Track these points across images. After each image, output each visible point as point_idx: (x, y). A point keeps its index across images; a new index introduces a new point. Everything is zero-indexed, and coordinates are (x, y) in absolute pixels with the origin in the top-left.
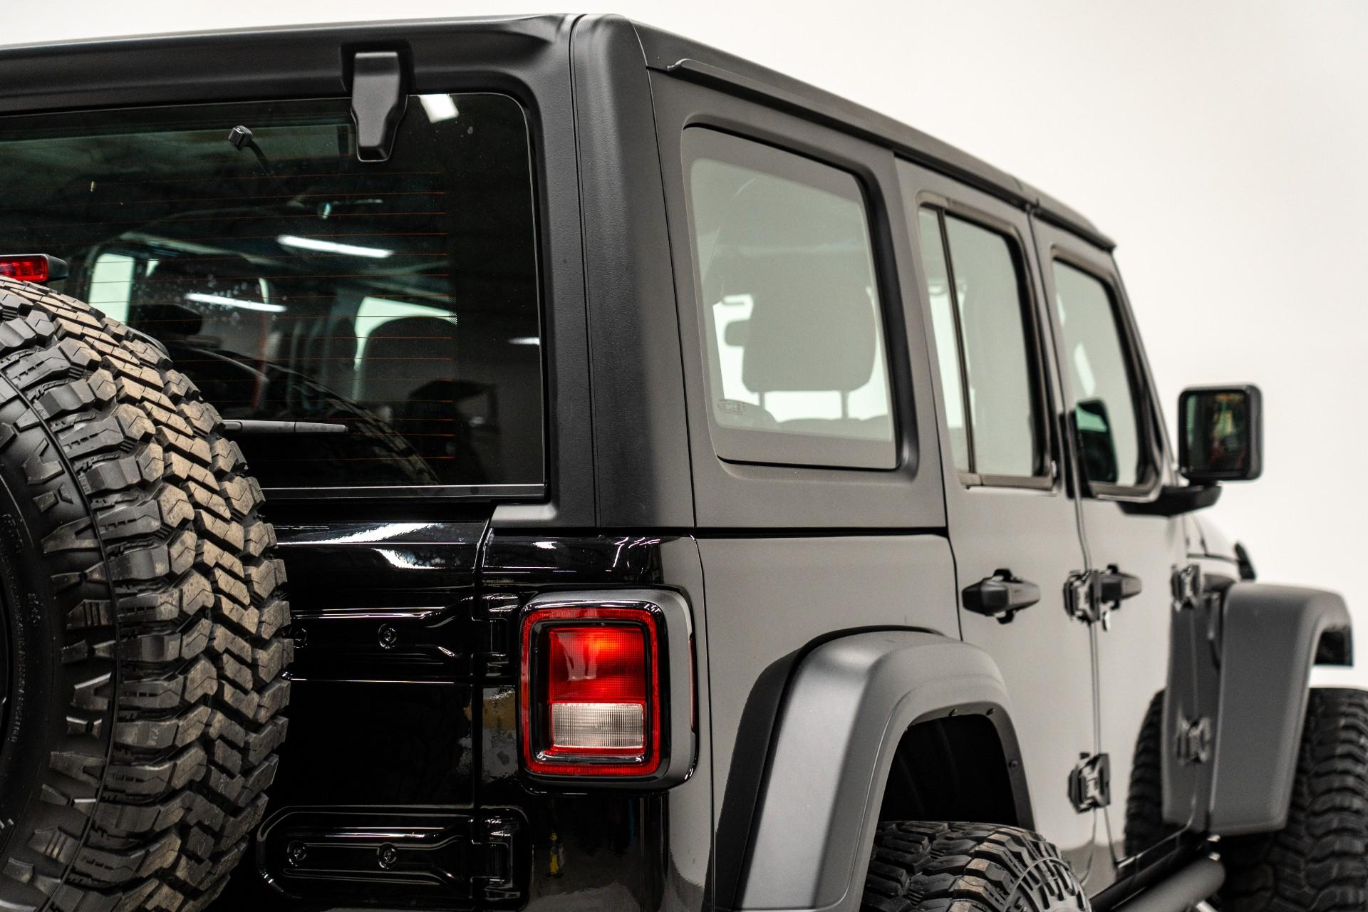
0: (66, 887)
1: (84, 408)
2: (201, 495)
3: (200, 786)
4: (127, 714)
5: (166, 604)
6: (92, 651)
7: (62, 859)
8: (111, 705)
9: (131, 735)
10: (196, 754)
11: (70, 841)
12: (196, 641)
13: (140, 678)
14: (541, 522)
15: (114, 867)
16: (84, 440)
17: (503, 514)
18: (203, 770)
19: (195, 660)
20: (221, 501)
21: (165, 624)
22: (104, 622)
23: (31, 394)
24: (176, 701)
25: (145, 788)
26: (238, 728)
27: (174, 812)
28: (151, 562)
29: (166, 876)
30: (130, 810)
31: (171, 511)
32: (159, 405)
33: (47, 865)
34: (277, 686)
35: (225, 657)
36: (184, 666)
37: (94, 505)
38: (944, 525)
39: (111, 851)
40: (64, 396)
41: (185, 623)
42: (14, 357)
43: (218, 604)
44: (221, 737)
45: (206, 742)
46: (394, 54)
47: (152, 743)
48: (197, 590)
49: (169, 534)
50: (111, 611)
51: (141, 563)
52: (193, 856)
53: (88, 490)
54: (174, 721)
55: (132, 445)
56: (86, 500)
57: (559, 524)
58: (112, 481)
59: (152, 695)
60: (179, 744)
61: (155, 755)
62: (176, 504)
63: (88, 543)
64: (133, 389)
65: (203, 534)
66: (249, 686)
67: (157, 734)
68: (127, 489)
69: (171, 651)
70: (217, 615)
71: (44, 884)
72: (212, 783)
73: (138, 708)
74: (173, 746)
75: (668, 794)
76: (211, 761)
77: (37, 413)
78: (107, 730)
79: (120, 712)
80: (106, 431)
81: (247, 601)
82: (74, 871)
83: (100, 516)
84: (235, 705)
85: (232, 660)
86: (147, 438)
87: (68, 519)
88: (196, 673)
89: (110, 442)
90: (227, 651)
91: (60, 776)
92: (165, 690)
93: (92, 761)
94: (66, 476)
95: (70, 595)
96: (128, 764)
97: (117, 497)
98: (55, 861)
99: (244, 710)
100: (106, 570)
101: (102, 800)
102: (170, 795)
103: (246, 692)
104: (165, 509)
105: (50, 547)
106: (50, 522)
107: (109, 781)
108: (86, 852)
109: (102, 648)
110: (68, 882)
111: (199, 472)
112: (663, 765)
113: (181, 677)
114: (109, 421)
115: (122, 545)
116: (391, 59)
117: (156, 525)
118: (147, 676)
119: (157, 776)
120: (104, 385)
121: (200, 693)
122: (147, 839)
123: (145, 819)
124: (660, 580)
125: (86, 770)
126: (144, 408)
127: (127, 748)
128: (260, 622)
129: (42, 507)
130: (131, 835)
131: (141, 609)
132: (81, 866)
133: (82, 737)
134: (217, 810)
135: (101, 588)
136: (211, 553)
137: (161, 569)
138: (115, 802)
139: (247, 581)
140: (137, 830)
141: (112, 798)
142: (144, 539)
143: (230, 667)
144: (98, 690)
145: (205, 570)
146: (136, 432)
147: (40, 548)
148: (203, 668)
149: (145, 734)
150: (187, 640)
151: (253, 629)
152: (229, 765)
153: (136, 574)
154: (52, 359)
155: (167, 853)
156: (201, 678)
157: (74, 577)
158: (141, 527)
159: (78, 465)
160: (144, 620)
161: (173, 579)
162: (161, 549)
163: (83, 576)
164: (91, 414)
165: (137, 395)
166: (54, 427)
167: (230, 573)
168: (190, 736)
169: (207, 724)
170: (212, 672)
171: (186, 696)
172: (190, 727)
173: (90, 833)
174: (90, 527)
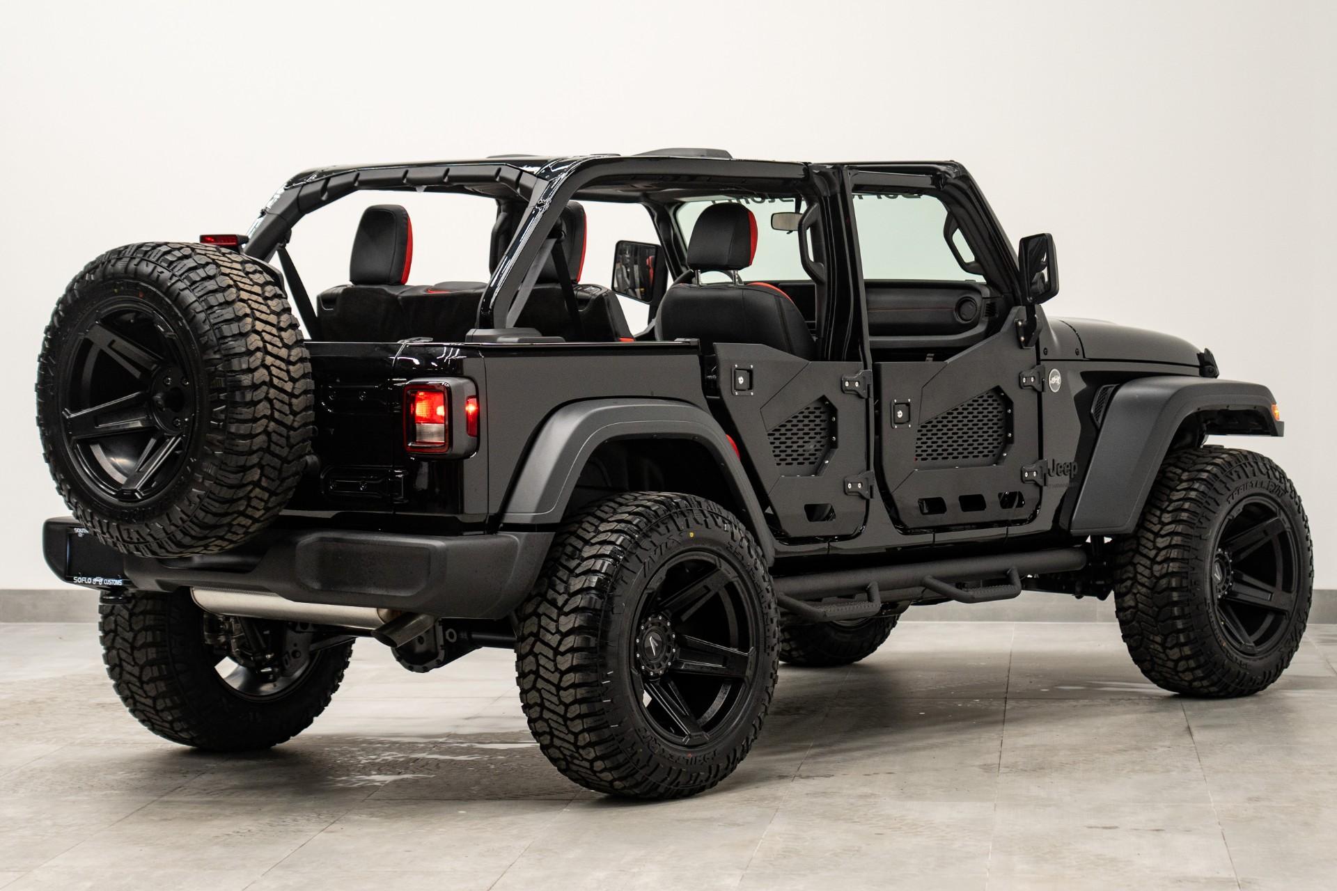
1: (220, 304)
2: (267, 337)
3: (267, 450)
4: (232, 420)
5: (246, 380)
6: (219, 397)
7: (212, 474)
8: (226, 417)
9: (233, 429)
10: (263, 438)
12: (260, 394)
15: (233, 479)
18: (266, 444)
19: (260, 401)
20: (278, 339)
21: (246, 387)
22: (223, 386)
23: (201, 299)
24: (250, 417)
25: (240, 449)
26: (282, 428)
27: (255, 459)
28: (240, 364)
29: (257, 484)
30: (234, 456)
33: (207, 476)
35: (275, 401)
36: (254, 403)
37: (221, 341)
40: (212, 300)
41: (255, 387)
42: (198, 284)
43: (271, 380)
45: (266, 432)
47: (242, 432)
48: (261, 375)
49: (250, 353)
50: (225, 381)
51: (236, 364)
52: (268, 478)
53: (218, 336)
55: (238, 319)
56: (218, 339)
59: (241, 414)
60: (253, 433)
61: (244, 437)
62: (254, 341)
63: (218, 356)
64: (244, 295)
65: (267, 353)
66: (288, 412)
67: (243, 429)
68: (234, 336)
69: (248, 397)
70: (271, 384)
71: (207, 483)
72: (272, 449)
74: (251, 434)
76: (270, 440)
77: (203, 307)
79: (230, 420)
80: (228, 313)
81: (287, 379)
82: (217, 479)
83: (223, 346)
84: (281, 419)
85: (278, 402)
86: (246, 315)
87: (212, 347)
88: (260, 406)
90: (276, 398)
91: (210, 443)
92: (246, 413)
93: (220, 438)
94: (212, 331)
95: (211, 375)
96: (234, 439)
97: (230, 339)
98: (210, 475)
99: (286, 422)
100: (223, 367)
101: (225, 452)
102: (251, 453)
103: (286, 415)
104: (248, 344)
105: (205, 357)
106: (205, 347)
108: (221, 472)
109: (222, 396)
110: (215, 483)
111: (268, 328)
114: (230, 309)
115: (230, 357)
117: (243, 349)
119: (245, 444)
120: (232, 294)
121: (262, 414)
122: (244, 469)
123: (241, 460)
124: (462, 373)
125: (218, 441)
126: (247, 304)
127: (232, 433)
128: (294, 388)
129: (203, 342)
130: (237, 467)
132: (219, 477)
133: (216, 429)
134: (277, 460)
136: (269, 360)
137: (244, 366)
138: (229, 453)
139: (288, 372)
141: (228, 452)
142: (240, 355)
143: (277, 405)
144: (222, 411)
146: (241, 314)
147: (202, 357)
148: (264, 404)
149: (238, 429)
150: (255, 394)
151: (290, 390)
152: (280, 443)
153: (234, 369)
154: (211, 285)
155: (255, 475)
156: (263, 409)
157: (213, 369)
158: (237, 350)
159: (216, 326)
160: (238, 386)
161: (250, 371)
162: (245, 359)
163: (216, 369)
164: (224, 306)
165: (246, 298)
166: (209, 312)
167: (279, 368)
168: (259, 430)
169: (267, 426)
170: (268, 406)
171: (256, 415)
172: (259, 427)
173: (222, 465)
174: (219, 350)
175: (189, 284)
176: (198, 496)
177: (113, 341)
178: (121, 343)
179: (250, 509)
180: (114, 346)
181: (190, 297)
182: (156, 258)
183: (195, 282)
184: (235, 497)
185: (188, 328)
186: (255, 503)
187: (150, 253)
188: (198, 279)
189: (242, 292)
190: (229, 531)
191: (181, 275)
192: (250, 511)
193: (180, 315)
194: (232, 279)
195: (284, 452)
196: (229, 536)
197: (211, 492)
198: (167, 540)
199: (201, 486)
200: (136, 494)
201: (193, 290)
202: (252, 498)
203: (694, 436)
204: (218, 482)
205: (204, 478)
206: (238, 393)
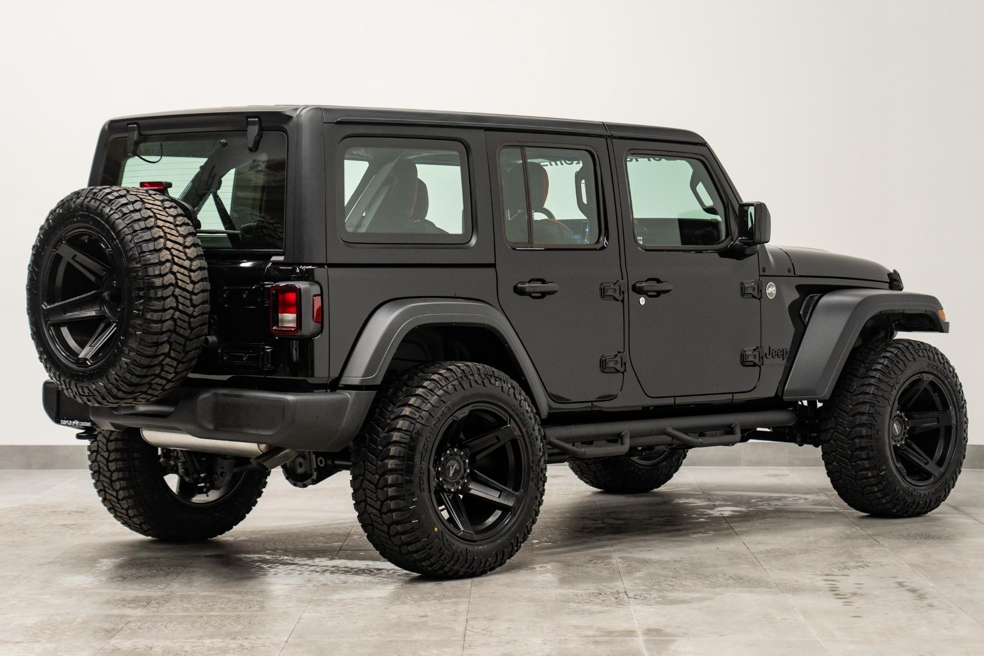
0: (137, 356)
1: (142, 229)
2: (175, 252)
3: (174, 331)
4: (148, 310)
5: (158, 282)
6: (139, 294)
7: (135, 347)
8: (144, 308)
9: (149, 316)
10: (171, 323)
11: (136, 343)
12: (168, 292)
13: (151, 301)
14: (280, 261)
15: (149, 351)
16: (140, 238)
17: (274, 258)
18: (173, 327)
19: (168, 297)
20: (183, 254)
21: (158, 287)
22: (142, 286)
23: (129, 226)
24: (161, 308)
25: (152, 330)
26: (185, 316)
27: (164, 338)
28: (154, 271)
29: (167, 355)
30: (150, 336)
31: (163, 257)
32: (169, 228)
34: (202, 306)
35: (179, 297)
36: (164, 299)
37: (142, 255)
38: (494, 262)
39: (147, 346)
40: (136, 226)
41: (164, 287)
42: (127, 215)
43: (177, 282)
44: (179, 318)
45: (172, 318)
46: (257, 119)
47: (155, 318)
48: (170, 278)
49: (161, 263)
50: (144, 283)
51: (152, 271)
52: (175, 350)
53: (139, 251)
54: (161, 313)
55: (155, 239)
56: (140, 254)
57: (285, 262)
58: (145, 249)
59: (154, 306)
60: (163, 319)
61: (157, 322)
62: (165, 255)
63: (138, 266)
64: (160, 223)
65: (175, 263)
66: (189, 305)
67: (156, 316)
68: (150, 251)
69: (159, 294)
70: (176, 285)
71: (132, 354)
72: (177, 331)
73: (150, 309)
74: (161, 320)
75: (313, 339)
76: (176, 324)
77: (130, 231)
78: (143, 314)
79: (146, 310)
80: (147, 235)
81: (189, 282)
82: (138, 351)
83: (142, 258)
84: (184, 310)
85: (181, 298)
86: (160, 237)
87: (135, 259)
88: (168, 301)
89: (147, 239)
90: (180, 295)
91: (134, 327)
92: (157, 305)
93: (140, 322)
94: (135, 248)
95: (136, 278)
96: (149, 324)
97: (148, 253)
98: (133, 348)
99: (188, 312)
100: (142, 273)
101: (143, 333)
102: (162, 333)
103: (188, 307)
104: (161, 257)
105: (131, 266)
106: (131, 259)
107: (144, 328)
108: (141, 346)
109: (141, 293)
110: (137, 354)
111: (176, 246)
112: (300, 331)
113: (163, 302)
114: (149, 233)
115: (147, 266)
116: (256, 121)
117: (157, 261)
118: (154, 300)
119: (157, 327)
120: (151, 222)
121: (170, 306)
122: (158, 344)
123: (155, 338)
124: (312, 279)
125: (139, 325)
126: (162, 229)
127: (148, 319)
128: (194, 288)
129: (129, 255)
130: (152, 343)
131: (150, 283)
132: (140, 350)
133: (137, 316)
134: (182, 339)
135: (141, 277)
136: (175, 268)
137: (157, 272)
138: (146, 333)
139: (190, 277)
140: (153, 341)
141: (146, 332)
142: (154, 264)
143: (181, 300)
144: (141, 304)
145: (174, 274)
146: (156, 236)
147: (128, 266)
148: (171, 299)
149: (152, 316)
150: (164, 292)
151: (191, 290)
152: (183, 326)
153: (150, 274)
154: (136, 216)
155: (166, 348)
156: (171, 302)
158: (152, 261)
159: (138, 245)
160: (152, 286)
161: (161, 275)
162: (158, 267)
163: (137, 274)
164: (144, 231)
165: (161, 225)
166: (134, 234)
167: (183, 274)
168: (167, 317)
169: (173, 315)
170: (174, 300)
171: (165, 307)
172: (167, 315)
173: (141, 341)
174: (140, 261)
175: (121, 215)
176: (126, 363)
177: (75, 256)
178: (81, 257)
179: (163, 373)
180: (76, 259)
181: (121, 224)
182: (101, 197)
183: (125, 214)
184: (151, 364)
185: (120, 246)
186: (166, 368)
187: (97, 194)
188: (128, 212)
189: (158, 221)
190: (150, 388)
191: (117, 209)
192: (163, 375)
193: (115, 237)
194: (152, 212)
195: (187, 333)
196: (150, 391)
197: (134, 360)
198: (107, 394)
199: (128, 356)
200: (88, 362)
201: (124, 219)
202: (164, 365)
203: (484, 325)
204: (139, 354)
205: (129, 351)
206: (152, 291)
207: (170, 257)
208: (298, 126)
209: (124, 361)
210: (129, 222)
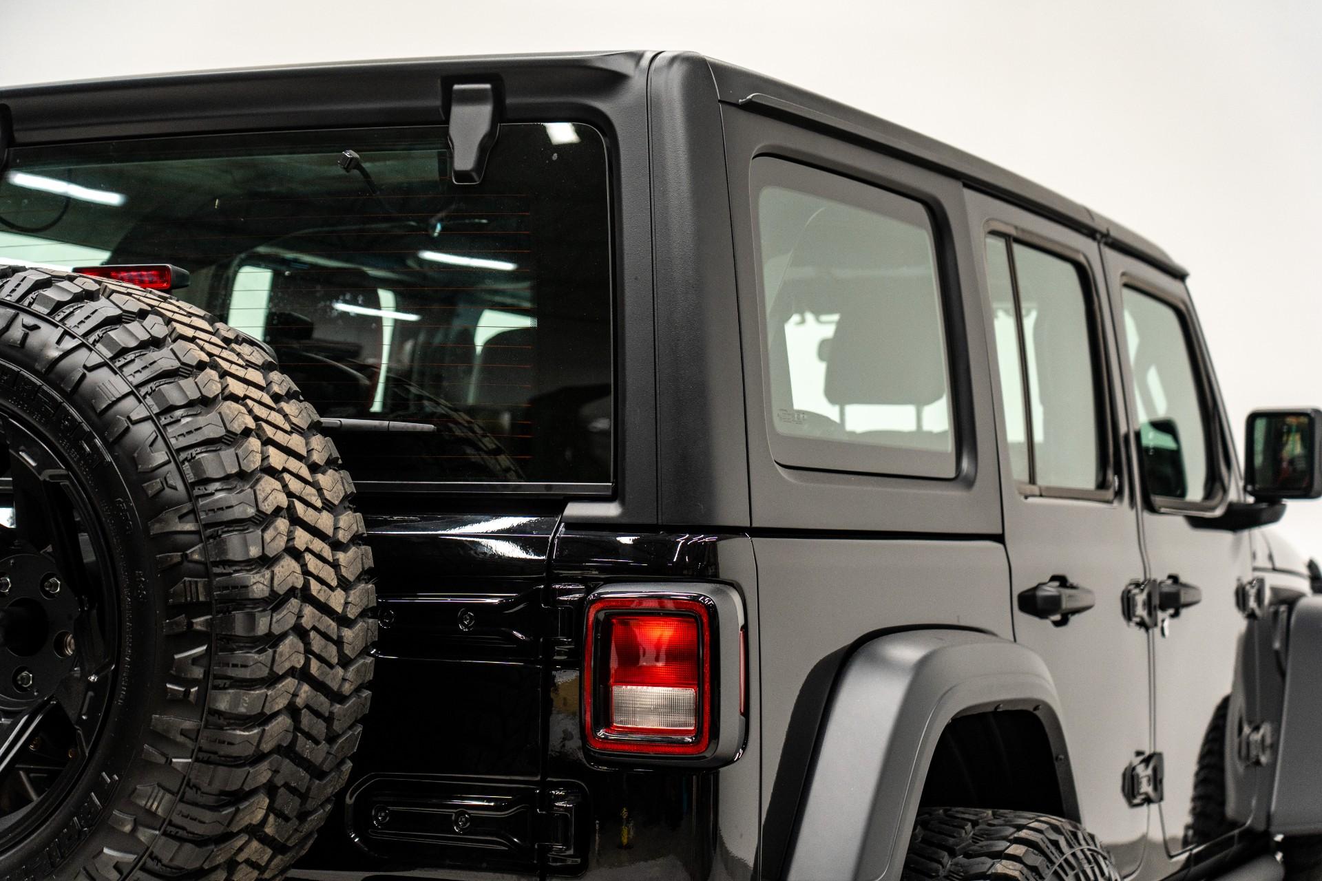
0: (163, 838)
11: (168, 796)
13: (233, 650)
14: (607, 518)
16: (189, 432)
17: (574, 510)
31: (266, 499)
32: (260, 402)
34: (361, 661)
38: (1000, 532)
39: (204, 807)
44: (307, 707)
46: (488, 86)
54: (264, 691)
57: (625, 521)
58: (212, 471)
73: (231, 678)
75: (718, 773)
78: (203, 696)
89: (212, 435)
107: (203, 742)
112: (712, 746)
113: (270, 651)
116: (485, 90)
118: (240, 648)
131: (235, 587)
135: (200, 567)
140: (227, 789)
145: (296, 554)
207: (283, 500)
208: (650, 105)
209: (111, 857)
210: (140, 378)
